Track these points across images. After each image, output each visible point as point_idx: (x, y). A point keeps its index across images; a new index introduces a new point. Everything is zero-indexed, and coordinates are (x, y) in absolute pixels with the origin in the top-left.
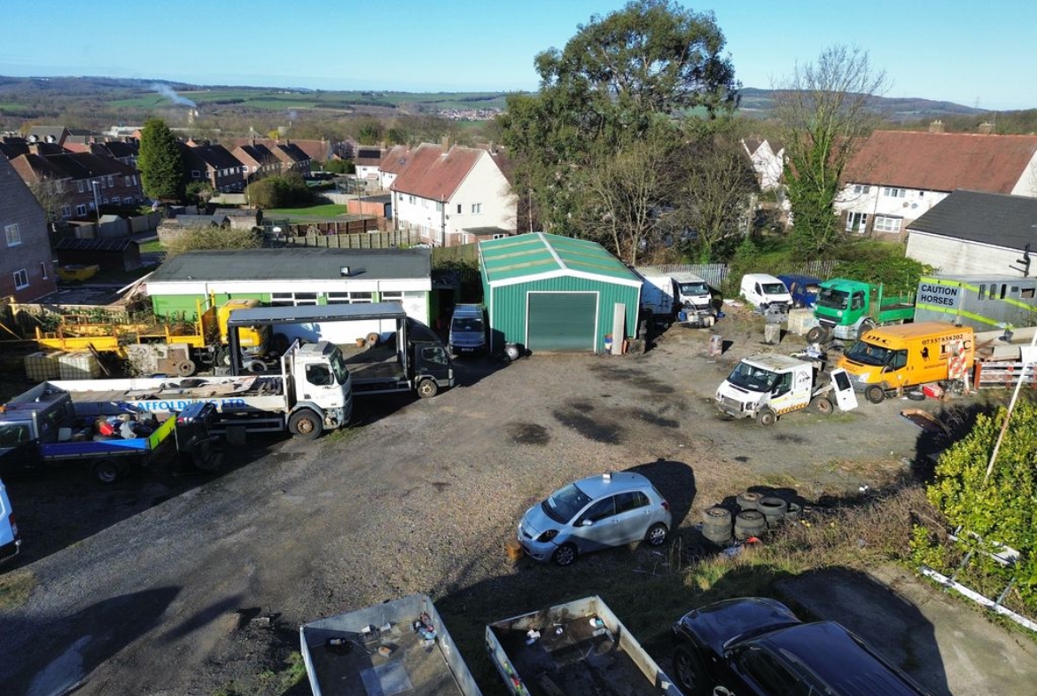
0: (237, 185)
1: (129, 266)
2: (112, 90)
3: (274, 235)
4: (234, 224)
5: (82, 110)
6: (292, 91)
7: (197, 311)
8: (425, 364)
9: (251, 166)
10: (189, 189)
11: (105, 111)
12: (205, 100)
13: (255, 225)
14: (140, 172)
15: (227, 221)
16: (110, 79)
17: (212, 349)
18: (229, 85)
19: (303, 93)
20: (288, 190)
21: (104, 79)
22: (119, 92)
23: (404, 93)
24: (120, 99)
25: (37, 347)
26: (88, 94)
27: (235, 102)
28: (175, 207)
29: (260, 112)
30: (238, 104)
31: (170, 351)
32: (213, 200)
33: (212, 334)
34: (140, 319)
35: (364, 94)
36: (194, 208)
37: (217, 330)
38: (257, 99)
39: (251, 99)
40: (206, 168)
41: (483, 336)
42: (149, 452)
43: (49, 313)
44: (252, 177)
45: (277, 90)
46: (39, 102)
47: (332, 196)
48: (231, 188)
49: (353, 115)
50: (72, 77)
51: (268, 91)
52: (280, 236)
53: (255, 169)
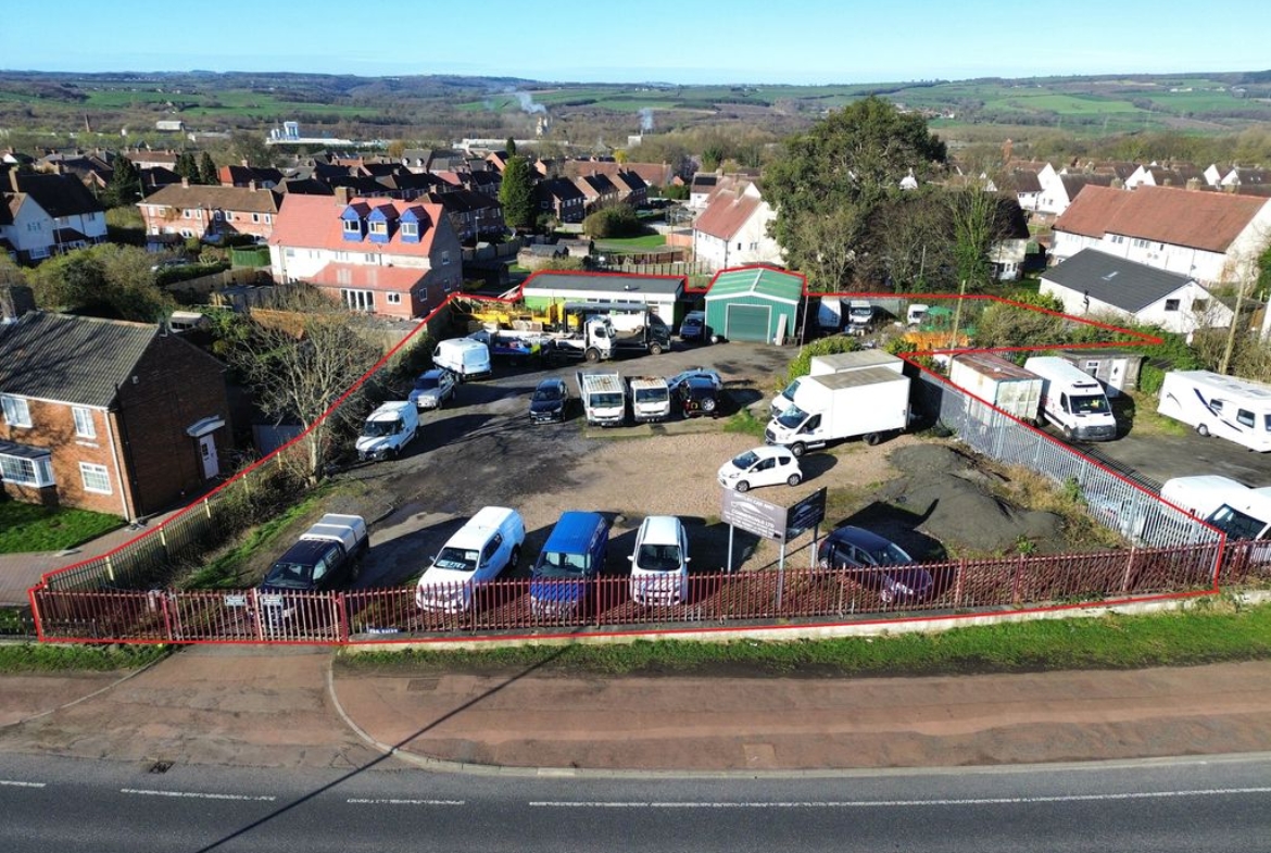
0: (578, 215)
1: (502, 282)
2: (460, 91)
3: (599, 263)
4: (572, 253)
5: (431, 116)
6: (650, 87)
7: (547, 306)
8: (655, 336)
9: (591, 196)
10: (539, 219)
11: (454, 117)
12: (555, 101)
13: (587, 254)
14: (503, 205)
15: (566, 252)
16: (458, 78)
17: (554, 325)
18: (582, 81)
19: (662, 89)
20: (618, 221)
21: (454, 77)
22: (468, 93)
23: (783, 86)
24: (468, 102)
25: (472, 318)
26: (437, 96)
27: (586, 102)
28: (528, 236)
29: (612, 115)
30: (589, 106)
31: (534, 325)
32: (557, 229)
33: (554, 319)
34: (519, 308)
35: (734, 89)
36: (541, 237)
37: (557, 316)
38: (611, 99)
39: (605, 99)
40: (553, 199)
41: (699, 329)
42: (530, 354)
43: (475, 303)
44: (591, 208)
45: (632, 86)
46: (390, 106)
47: (658, 227)
48: (572, 217)
49: (717, 117)
50: (422, 76)
51: (622, 88)
52: (604, 263)
53: (594, 199)
